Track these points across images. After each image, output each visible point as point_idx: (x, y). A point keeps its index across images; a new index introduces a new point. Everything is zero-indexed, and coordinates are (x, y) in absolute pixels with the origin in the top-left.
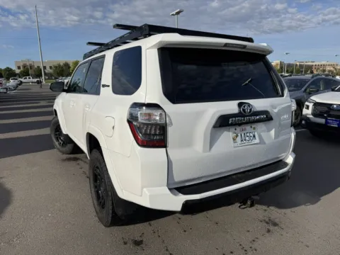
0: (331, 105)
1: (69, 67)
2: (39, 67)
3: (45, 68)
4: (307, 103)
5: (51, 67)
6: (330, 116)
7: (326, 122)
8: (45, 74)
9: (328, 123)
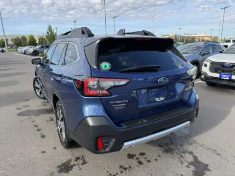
0: (224, 63)
1: (26, 40)
2: (2, 40)
3: (7, 40)
4: (205, 62)
5: (12, 40)
6: (223, 71)
7: (221, 76)
8: (8, 45)
9: (222, 76)
